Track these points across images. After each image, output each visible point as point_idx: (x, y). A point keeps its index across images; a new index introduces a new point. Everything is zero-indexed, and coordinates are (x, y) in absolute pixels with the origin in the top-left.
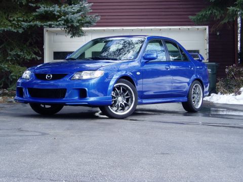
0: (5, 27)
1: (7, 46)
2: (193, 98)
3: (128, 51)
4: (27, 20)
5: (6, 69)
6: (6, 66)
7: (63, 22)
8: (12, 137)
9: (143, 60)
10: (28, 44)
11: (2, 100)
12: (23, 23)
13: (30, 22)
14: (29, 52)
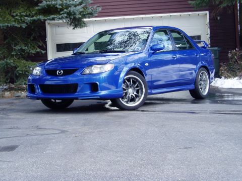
0: (9, 23)
1: (11, 42)
2: (200, 84)
3: (134, 43)
4: (30, 15)
5: (12, 64)
6: (12, 61)
7: (65, 15)
8: (33, 137)
9: (150, 51)
10: (32, 38)
11: (10, 95)
12: (26, 18)
13: (33, 17)
14: (34, 46)
